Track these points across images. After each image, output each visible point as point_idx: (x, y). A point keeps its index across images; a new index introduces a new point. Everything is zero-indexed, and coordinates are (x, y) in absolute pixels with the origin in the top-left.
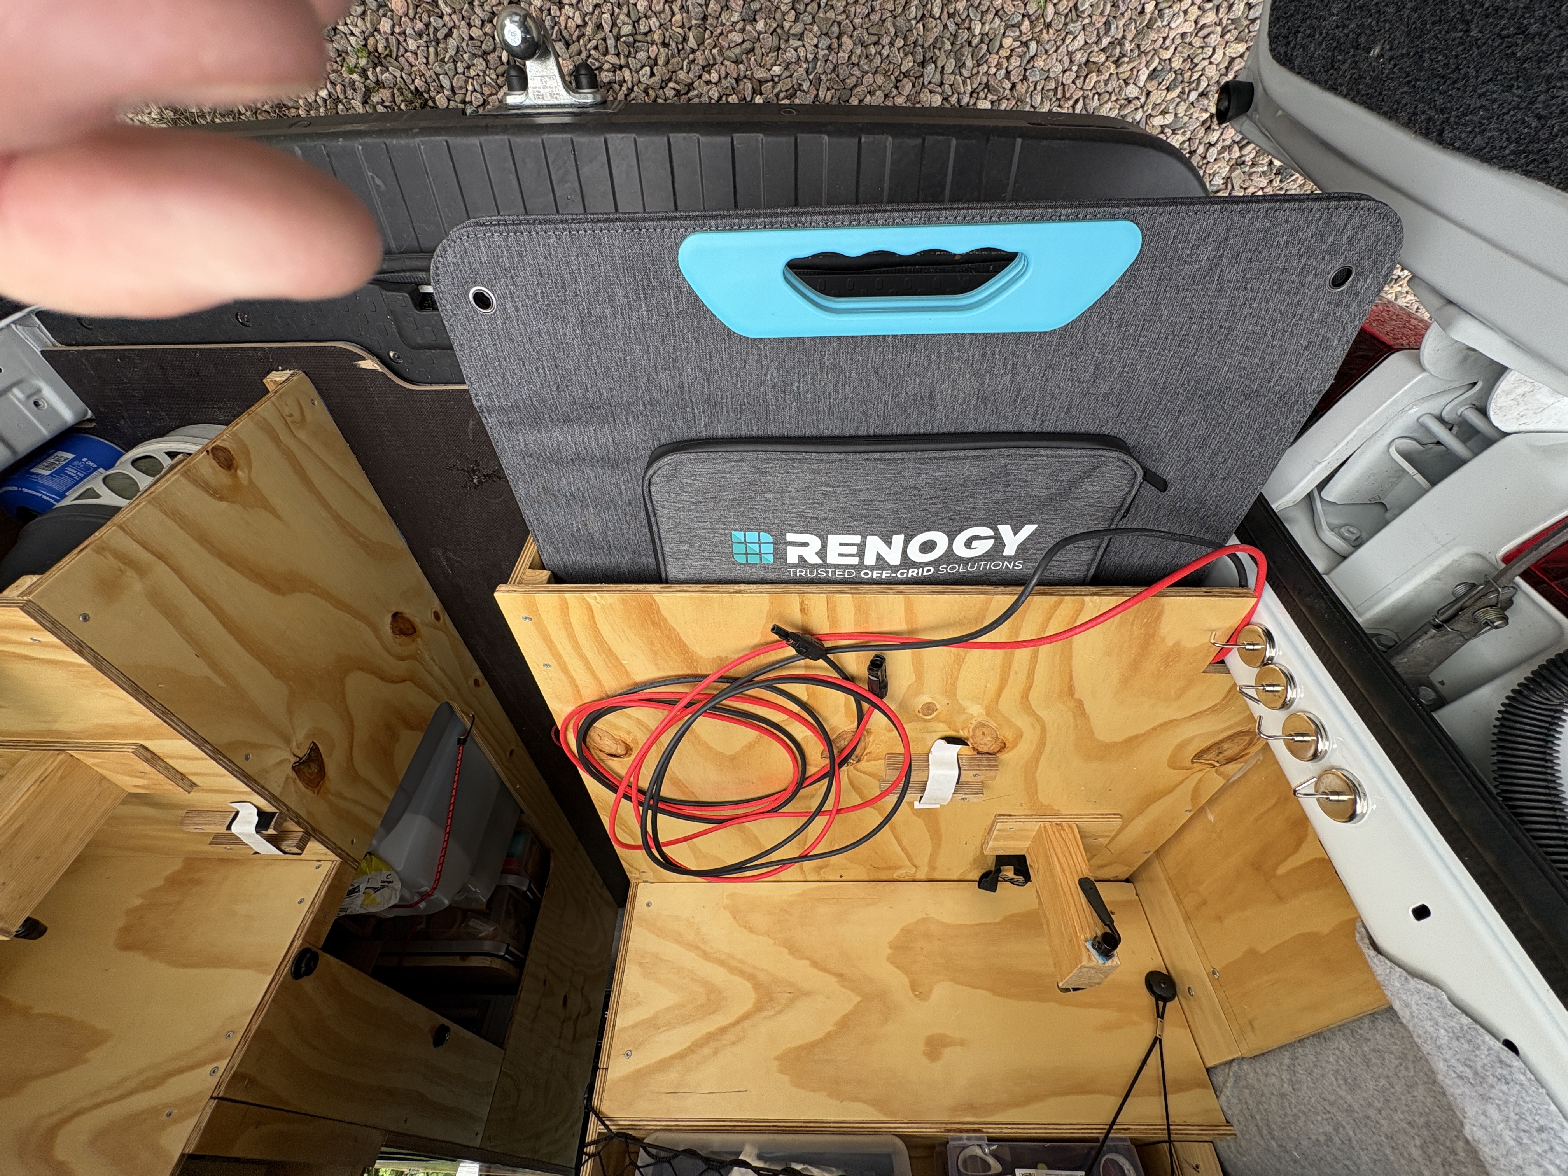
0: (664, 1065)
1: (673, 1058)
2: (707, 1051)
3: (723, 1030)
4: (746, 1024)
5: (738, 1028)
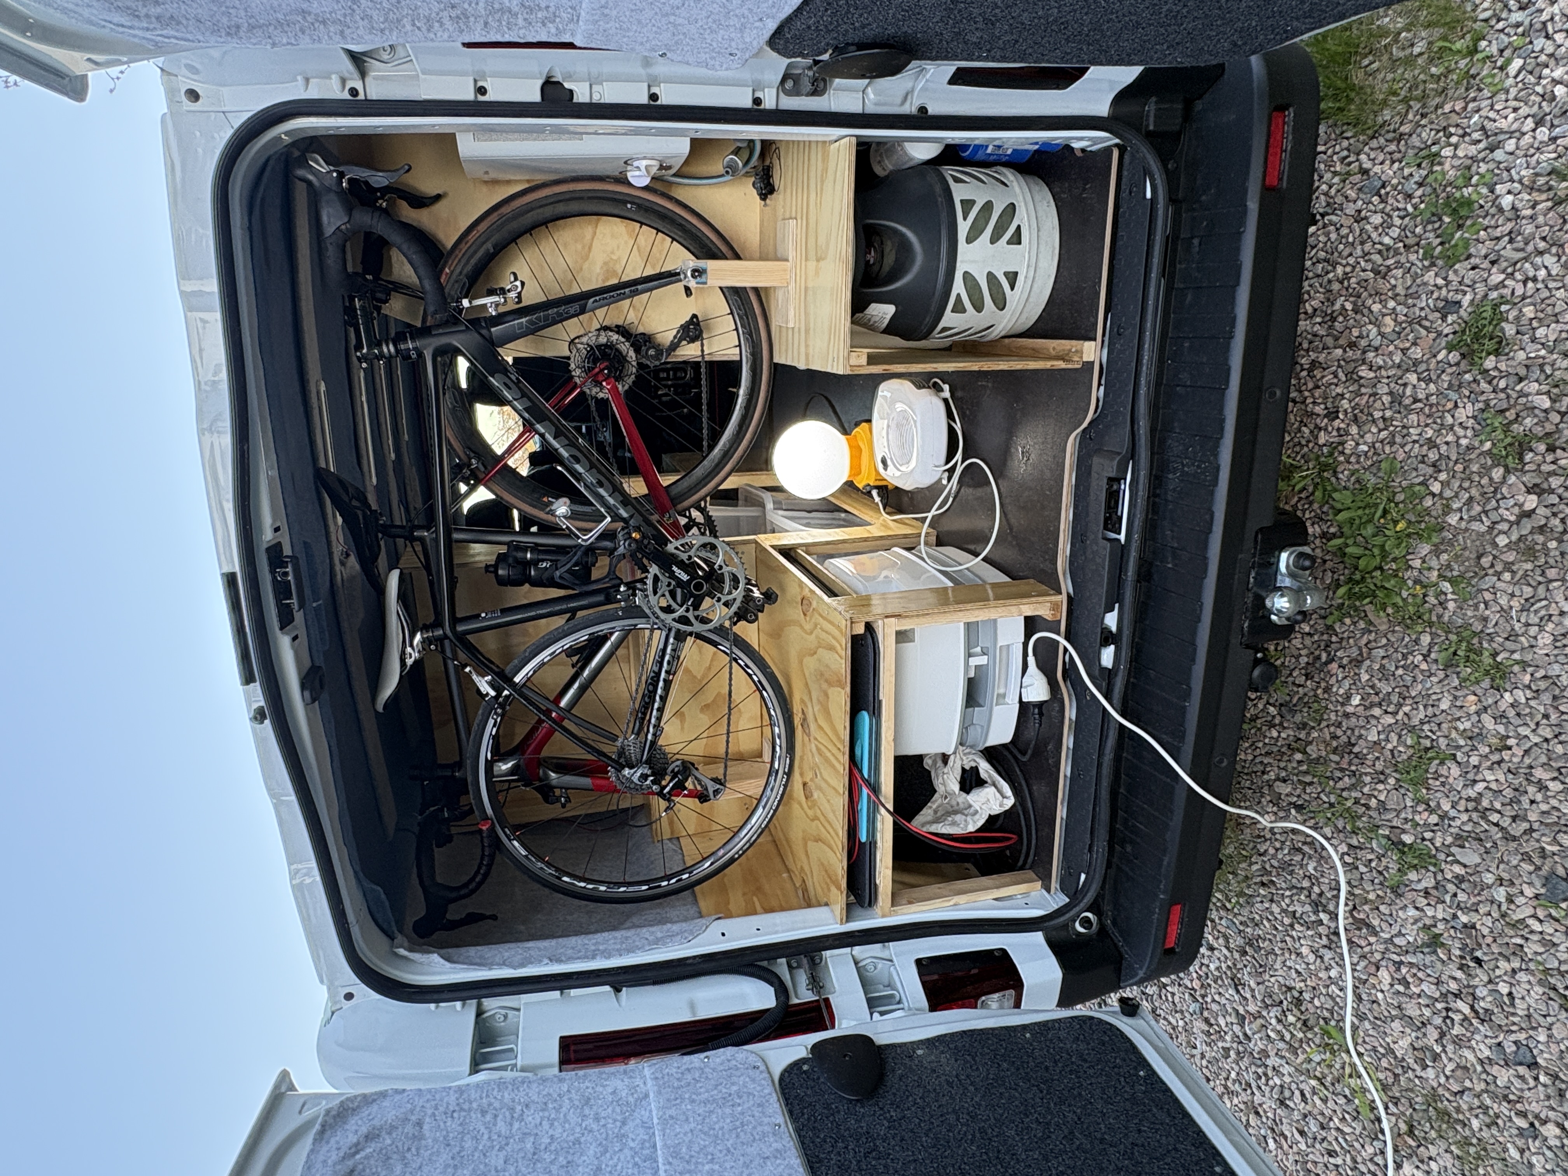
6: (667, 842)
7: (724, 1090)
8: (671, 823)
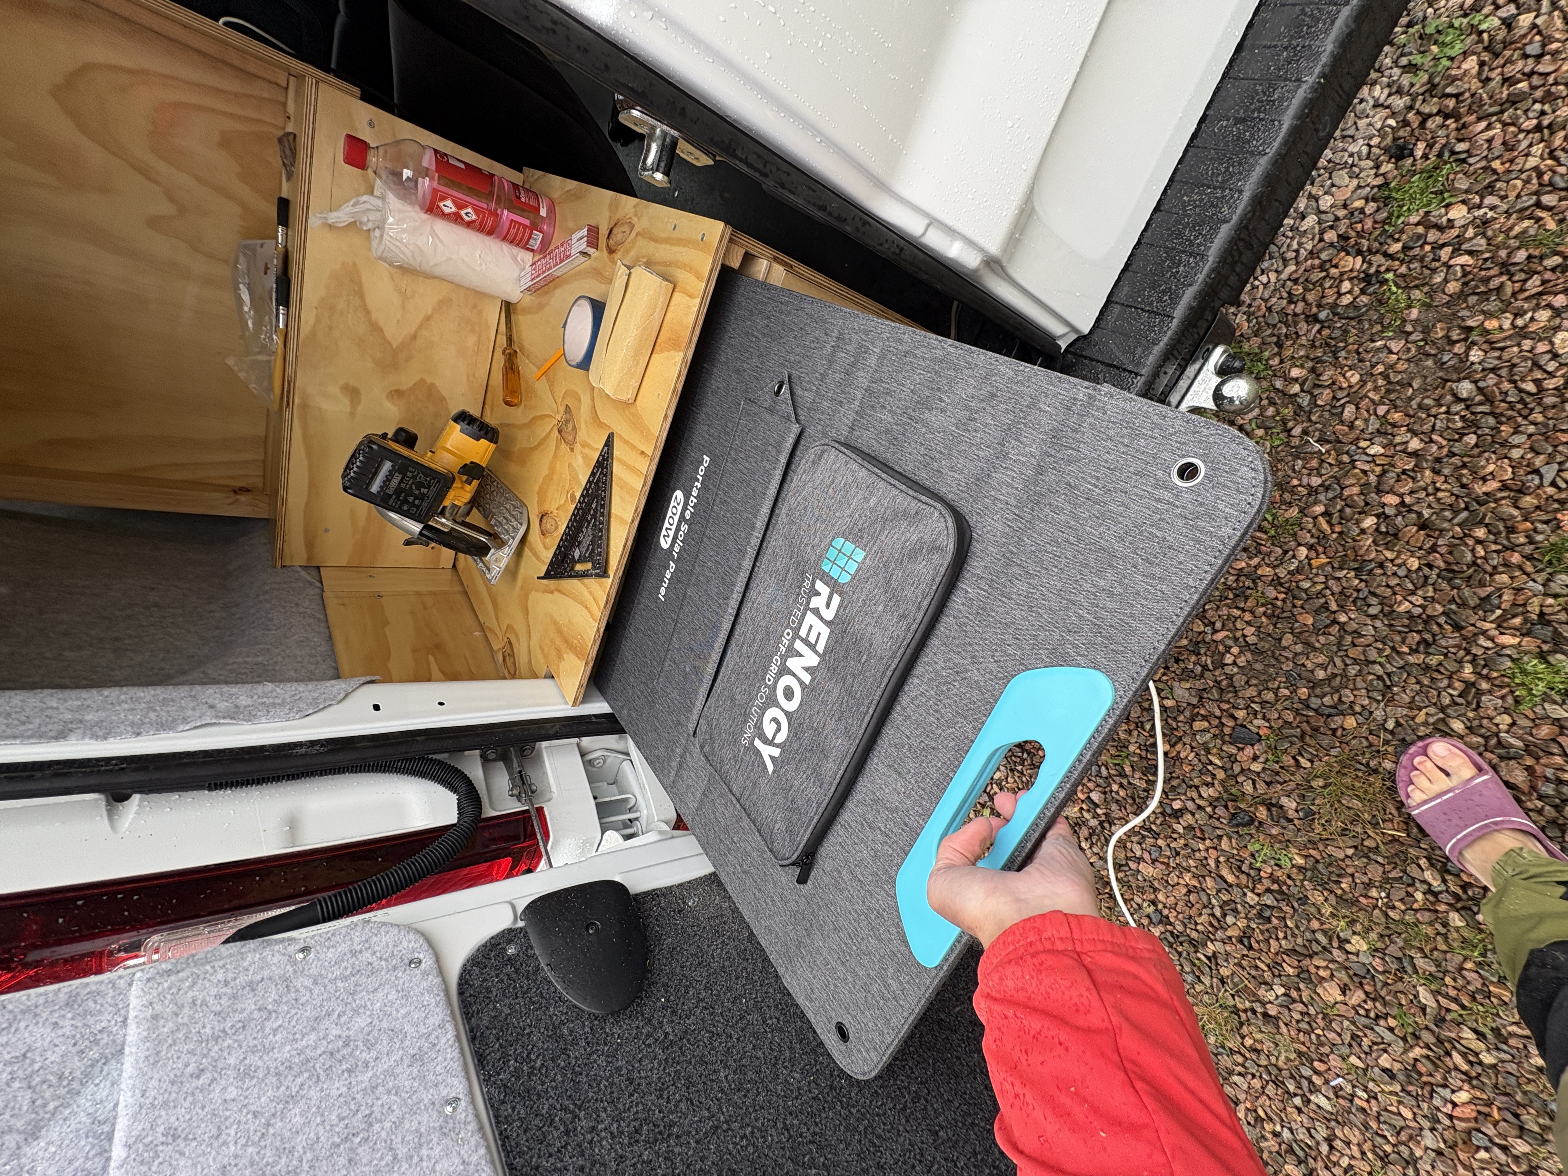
6: (299, 569)
7: (335, 1031)
8: (310, 545)
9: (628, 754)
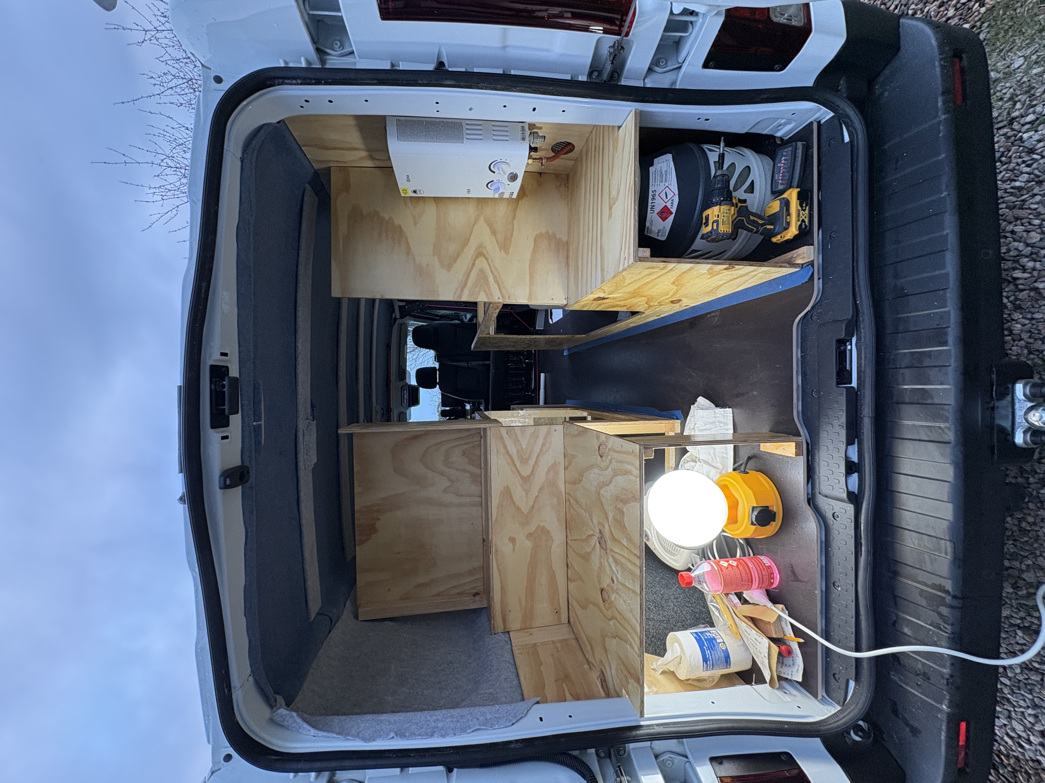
0: (505, 446)
1: (507, 449)
2: (509, 461)
3: (515, 465)
4: (517, 474)
5: (516, 471)
6: (501, 634)
8: (504, 620)
9: (686, 757)
